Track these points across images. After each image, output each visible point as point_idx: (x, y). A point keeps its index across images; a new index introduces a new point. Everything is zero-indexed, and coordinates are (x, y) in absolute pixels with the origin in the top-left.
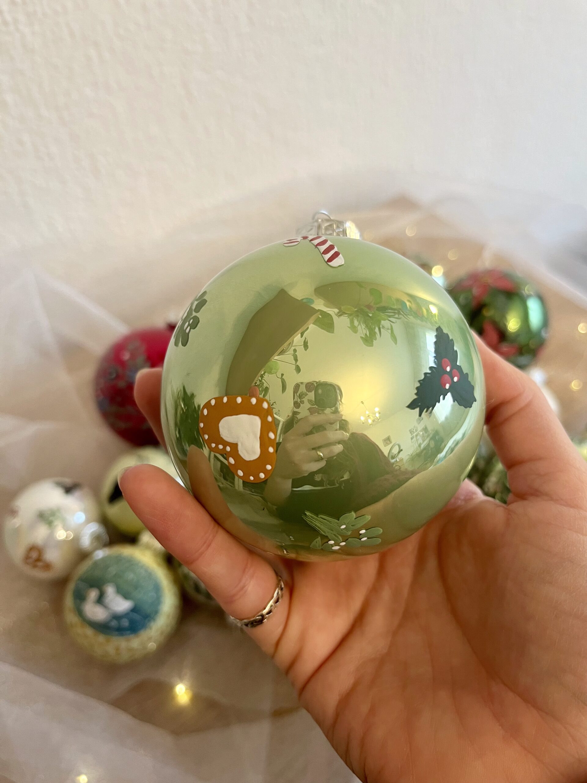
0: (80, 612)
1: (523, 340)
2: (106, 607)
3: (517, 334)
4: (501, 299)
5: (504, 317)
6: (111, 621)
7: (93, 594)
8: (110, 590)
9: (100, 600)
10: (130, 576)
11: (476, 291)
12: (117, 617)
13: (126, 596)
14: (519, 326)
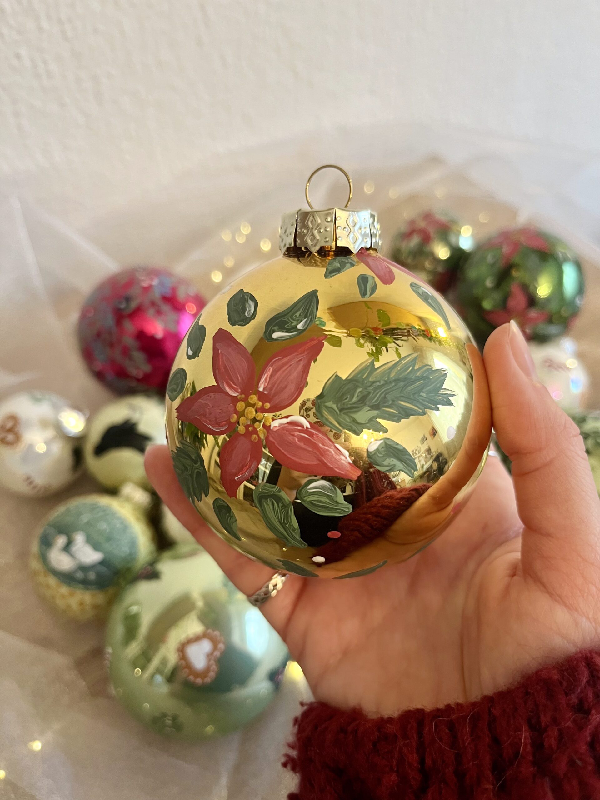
0: (44, 558)
1: (553, 307)
2: (72, 556)
3: (548, 300)
4: (534, 259)
5: (535, 280)
6: (75, 571)
7: (61, 541)
8: (79, 539)
9: (67, 548)
10: (103, 526)
11: (505, 249)
12: (83, 568)
13: (96, 547)
14: (550, 292)
